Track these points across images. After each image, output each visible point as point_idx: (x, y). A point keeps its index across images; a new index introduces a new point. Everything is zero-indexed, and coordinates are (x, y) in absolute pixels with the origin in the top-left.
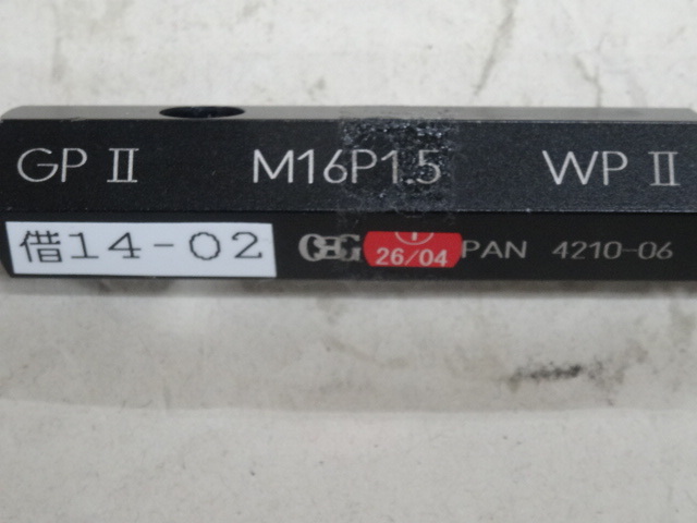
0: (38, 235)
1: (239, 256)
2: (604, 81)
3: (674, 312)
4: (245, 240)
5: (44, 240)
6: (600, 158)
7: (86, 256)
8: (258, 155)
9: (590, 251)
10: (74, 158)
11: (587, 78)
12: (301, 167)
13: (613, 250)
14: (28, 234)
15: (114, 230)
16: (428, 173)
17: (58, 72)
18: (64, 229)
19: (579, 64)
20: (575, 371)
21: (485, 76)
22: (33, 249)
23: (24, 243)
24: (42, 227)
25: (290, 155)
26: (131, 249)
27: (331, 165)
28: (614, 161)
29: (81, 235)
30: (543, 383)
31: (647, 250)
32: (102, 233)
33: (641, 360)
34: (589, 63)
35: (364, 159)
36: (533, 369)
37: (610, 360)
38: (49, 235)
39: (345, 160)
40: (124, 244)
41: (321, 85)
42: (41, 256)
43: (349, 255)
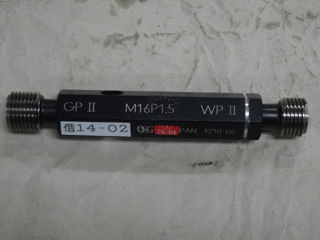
0: (69, 125)
1: (121, 131)
2: (221, 85)
3: (238, 148)
4: (123, 127)
5: (70, 126)
6: (216, 107)
7: (81, 130)
8: (127, 105)
9: (213, 132)
10: (79, 105)
11: (216, 84)
12: (138, 108)
13: (219, 131)
14: (66, 125)
15: (89, 124)
16: (171, 110)
17: (71, 79)
18: (76, 123)
19: (214, 80)
20: (210, 163)
21: (188, 83)
22: (67, 129)
23: (65, 127)
24: (70, 123)
25: (135, 105)
26: (93, 129)
27: (146, 108)
28: (220, 108)
29: (80, 125)
30: (202, 166)
31: (228, 132)
32: (85, 125)
33: (228, 161)
34: (217, 79)
35: (154, 107)
36: (199, 162)
37: (220, 161)
38: (72, 125)
39: (150, 107)
40: (91, 127)
41: (143, 84)
42: (69, 130)
43: (150, 131)
